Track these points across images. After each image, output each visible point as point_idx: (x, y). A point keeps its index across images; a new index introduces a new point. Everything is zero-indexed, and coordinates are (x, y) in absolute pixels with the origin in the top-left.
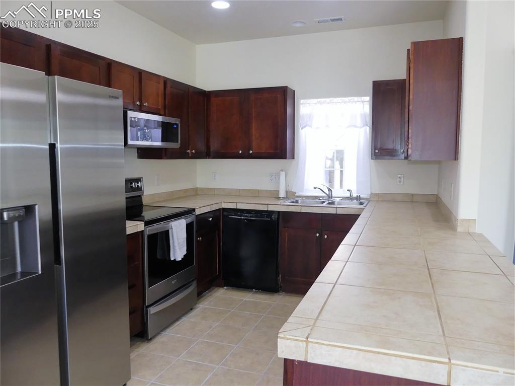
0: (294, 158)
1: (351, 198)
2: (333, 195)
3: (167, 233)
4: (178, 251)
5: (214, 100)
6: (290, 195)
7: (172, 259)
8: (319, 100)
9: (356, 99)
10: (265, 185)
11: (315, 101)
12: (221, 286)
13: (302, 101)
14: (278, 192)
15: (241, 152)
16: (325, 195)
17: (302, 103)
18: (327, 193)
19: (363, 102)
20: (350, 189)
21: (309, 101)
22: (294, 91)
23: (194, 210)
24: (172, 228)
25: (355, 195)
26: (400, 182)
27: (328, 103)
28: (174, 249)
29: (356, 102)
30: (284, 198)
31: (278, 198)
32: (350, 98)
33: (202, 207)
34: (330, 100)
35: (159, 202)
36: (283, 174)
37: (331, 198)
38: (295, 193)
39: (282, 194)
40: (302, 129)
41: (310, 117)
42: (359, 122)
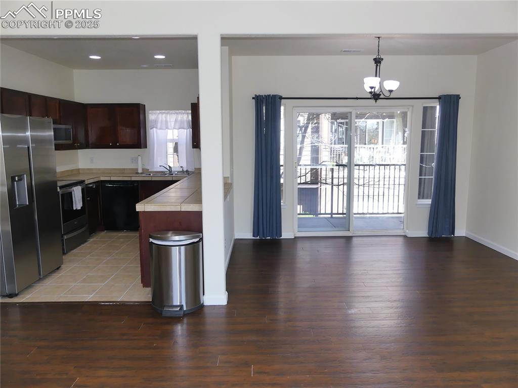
0: (146, 148)
1: (183, 171)
2: (172, 170)
3: (71, 194)
4: (78, 204)
6: (145, 171)
7: (74, 209)
8: (161, 111)
10: (128, 165)
14: (137, 169)
15: (111, 144)
16: (167, 170)
17: (150, 113)
18: (169, 169)
19: (188, 114)
20: (182, 166)
21: (154, 112)
22: (145, 105)
23: (84, 181)
24: (74, 191)
25: (185, 170)
27: (167, 113)
28: (76, 203)
30: (141, 173)
31: (138, 173)
33: (89, 179)
35: (61, 177)
36: (140, 158)
37: (171, 172)
38: (148, 170)
39: (140, 171)
40: (150, 129)
41: (156, 121)
42: (186, 125)
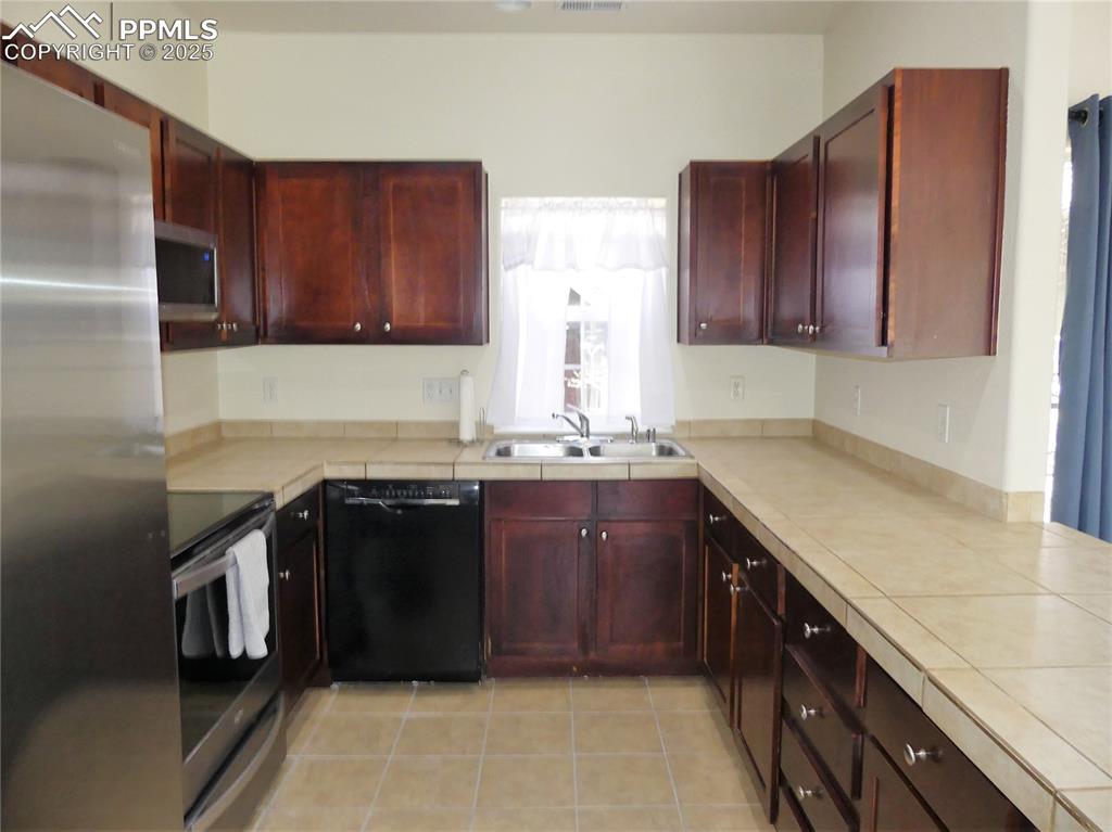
0: (488, 343)
1: (635, 436)
2: (591, 430)
5: (275, 187)
6: (485, 433)
8: (547, 200)
9: (634, 201)
10: (415, 409)
11: (535, 201)
12: (324, 684)
13: (504, 201)
14: (455, 425)
15: (358, 326)
16: (573, 430)
17: (503, 205)
18: (579, 424)
19: (652, 209)
20: (630, 414)
21: (521, 201)
23: (271, 497)
25: (642, 429)
26: (736, 394)
27: (570, 208)
28: (241, 624)
29: (636, 209)
30: (472, 442)
31: (459, 442)
32: (622, 200)
33: (286, 483)
34: (576, 203)
36: (467, 381)
37: (587, 436)
39: (467, 433)
40: (506, 269)
41: (530, 240)
42: (643, 255)
